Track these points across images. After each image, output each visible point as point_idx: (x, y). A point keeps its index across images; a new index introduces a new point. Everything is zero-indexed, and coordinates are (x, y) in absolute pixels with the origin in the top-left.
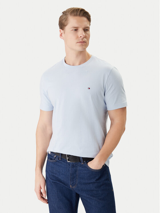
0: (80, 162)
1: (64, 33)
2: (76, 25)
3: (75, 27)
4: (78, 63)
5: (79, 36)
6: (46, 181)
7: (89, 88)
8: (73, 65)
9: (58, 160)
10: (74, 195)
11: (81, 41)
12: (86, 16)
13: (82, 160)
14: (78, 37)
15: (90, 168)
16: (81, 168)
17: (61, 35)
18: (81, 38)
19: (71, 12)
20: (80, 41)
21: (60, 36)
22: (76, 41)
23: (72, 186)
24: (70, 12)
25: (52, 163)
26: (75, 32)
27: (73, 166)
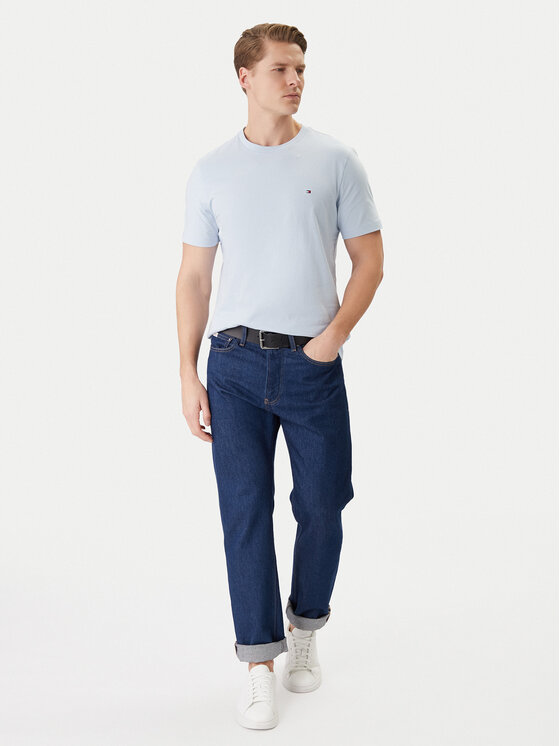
0: (289, 347)
1: (253, 76)
2: (283, 60)
3: (279, 65)
4: (277, 141)
5: (289, 84)
6: (208, 393)
7: (310, 192)
8: (267, 145)
9: (236, 347)
10: (269, 420)
11: (291, 92)
13: (292, 342)
14: (285, 85)
15: (310, 359)
16: (289, 360)
17: (243, 80)
18: (292, 87)
19: (270, 33)
20: (289, 94)
21: (242, 83)
22: (282, 93)
23: (270, 400)
24: (268, 32)
25: (223, 354)
26: (280, 73)
27: (273, 356)
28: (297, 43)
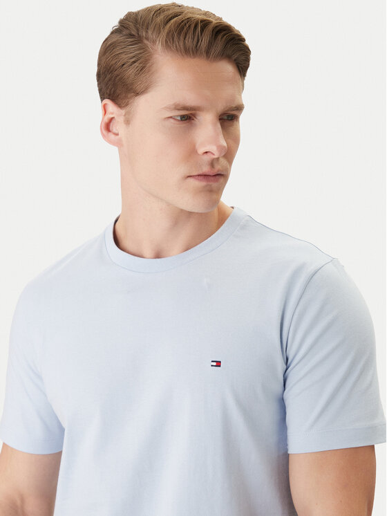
1: (128, 122)
2: (191, 99)
3: (185, 108)
5: (201, 150)
7: (218, 364)
11: (206, 169)
12: (235, 57)
14: (192, 152)
17: (108, 127)
18: (207, 158)
19: (168, 33)
20: (200, 172)
21: (105, 132)
22: (183, 170)
24: (163, 32)
26: (184, 125)
28: (228, 57)
